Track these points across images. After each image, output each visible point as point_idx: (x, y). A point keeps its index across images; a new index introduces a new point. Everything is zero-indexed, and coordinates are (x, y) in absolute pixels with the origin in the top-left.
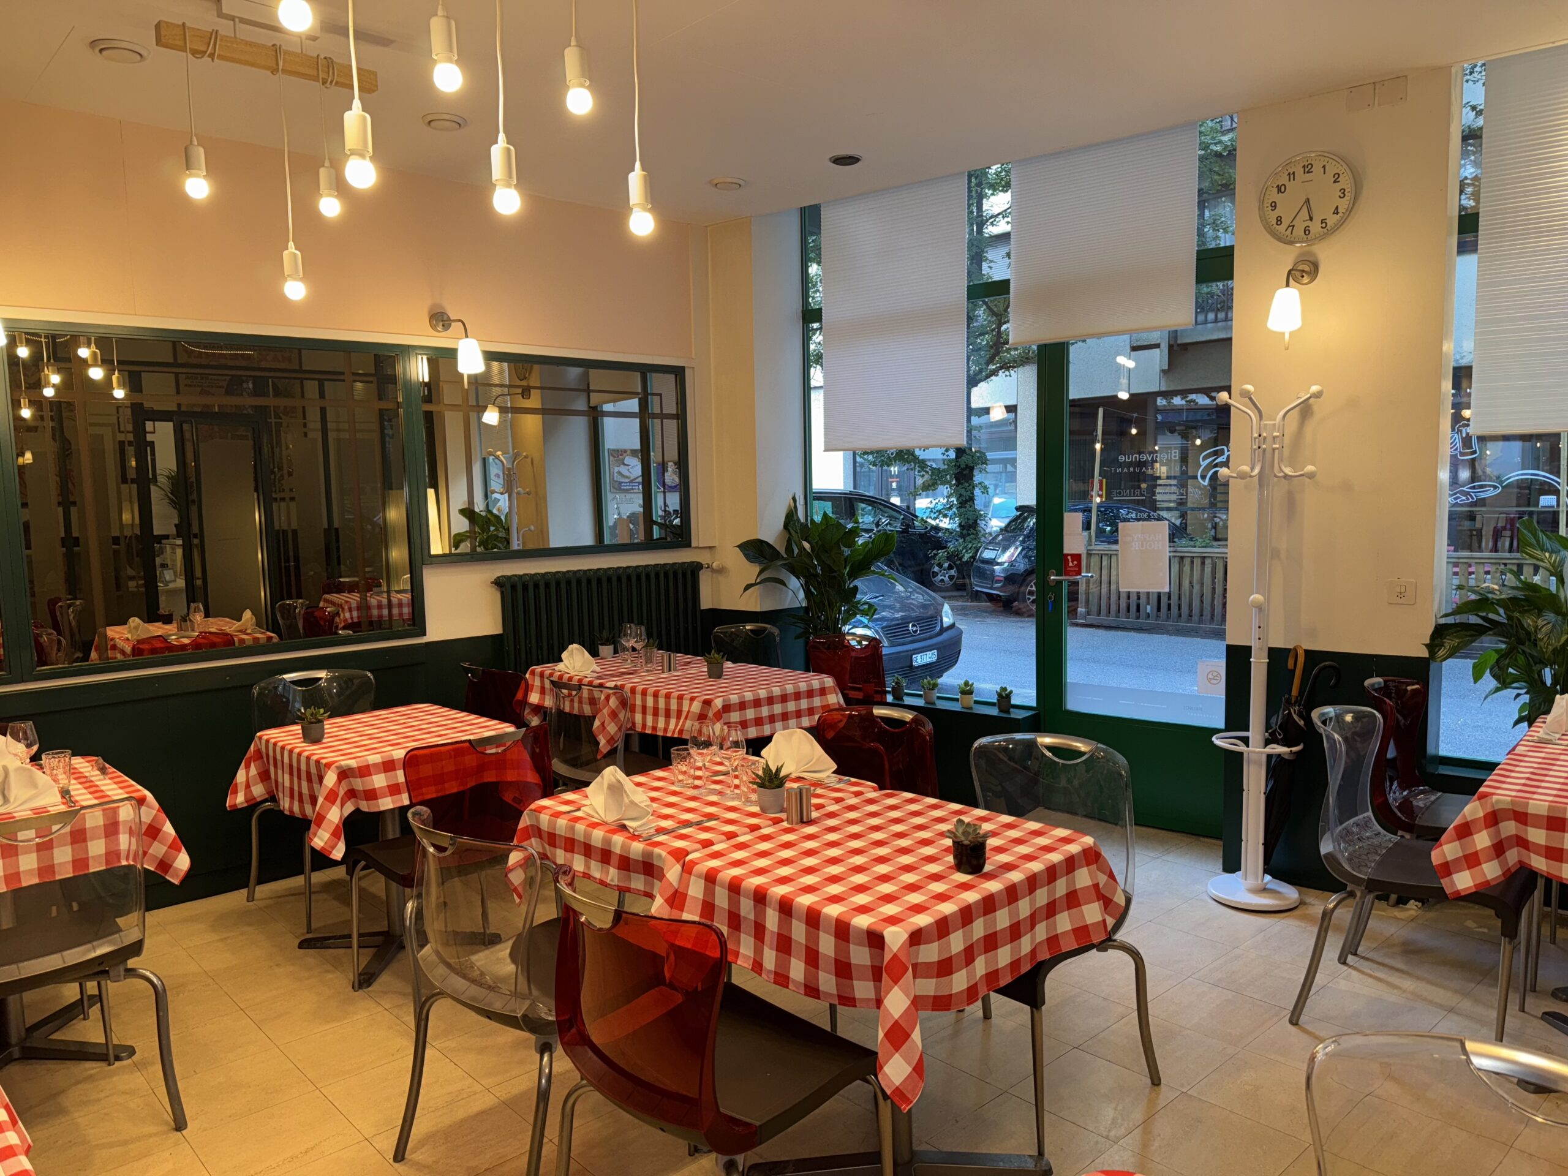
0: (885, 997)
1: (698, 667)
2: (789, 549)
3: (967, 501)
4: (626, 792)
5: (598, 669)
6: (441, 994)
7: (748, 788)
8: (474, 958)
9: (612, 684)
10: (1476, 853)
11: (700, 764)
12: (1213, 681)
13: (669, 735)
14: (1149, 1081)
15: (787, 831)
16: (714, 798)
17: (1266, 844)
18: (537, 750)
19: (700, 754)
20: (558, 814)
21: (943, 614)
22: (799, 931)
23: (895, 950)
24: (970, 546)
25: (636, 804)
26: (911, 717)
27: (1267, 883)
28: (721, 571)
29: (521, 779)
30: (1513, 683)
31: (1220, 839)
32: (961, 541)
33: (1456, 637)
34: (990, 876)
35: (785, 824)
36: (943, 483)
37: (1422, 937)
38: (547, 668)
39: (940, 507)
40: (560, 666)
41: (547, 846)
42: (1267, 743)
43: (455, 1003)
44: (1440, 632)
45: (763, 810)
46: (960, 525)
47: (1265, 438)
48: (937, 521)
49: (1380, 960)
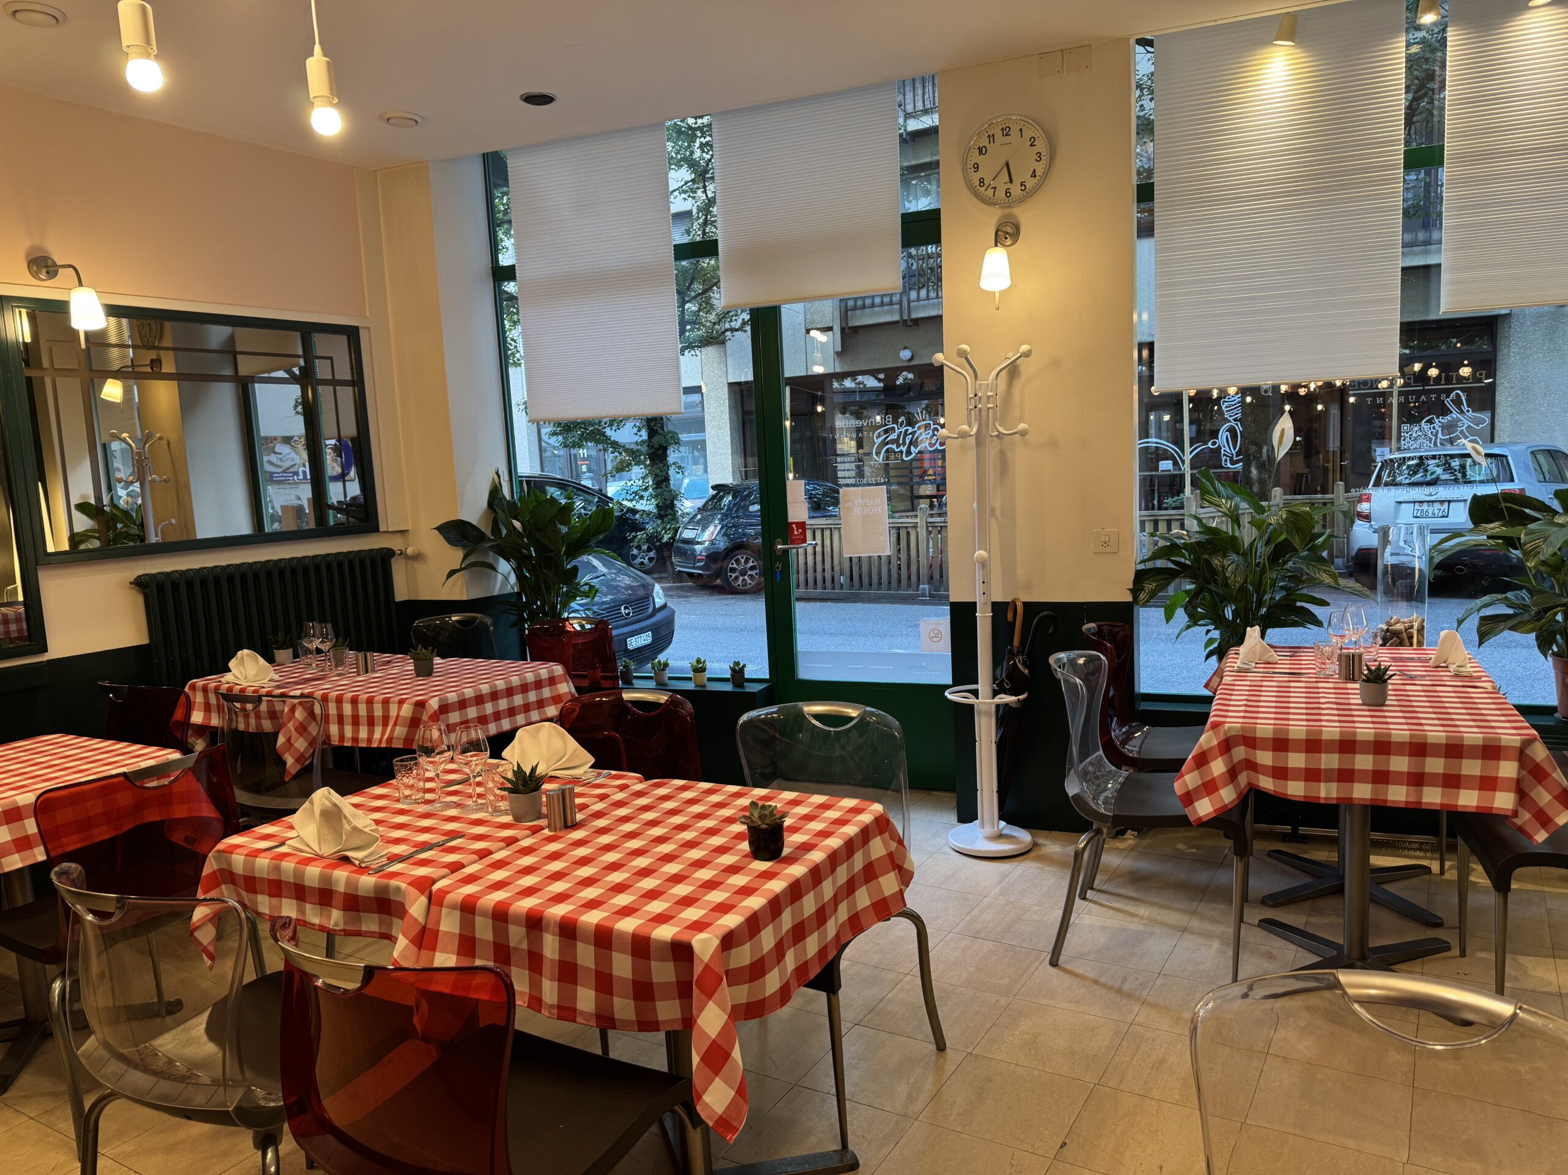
0: (699, 1015)
1: (403, 666)
2: (496, 529)
3: (662, 482)
4: (346, 817)
5: (277, 677)
6: (112, 1096)
7: (495, 795)
8: (158, 1042)
9: (298, 693)
10: (1213, 780)
11: (428, 775)
12: (934, 639)
13: (375, 745)
14: (934, 1047)
15: (550, 839)
16: (453, 812)
17: (1000, 792)
18: (215, 780)
19: (431, 762)
20: (257, 853)
21: (654, 595)
22: (585, 955)
23: (706, 959)
24: (668, 526)
25: (360, 831)
26: (666, 698)
27: (1002, 830)
28: (417, 557)
29: (194, 814)
30: (1200, 620)
31: (954, 791)
32: (659, 522)
33: (1154, 581)
34: (791, 860)
35: (547, 832)
36: (638, 464)
37: (1144, 865)
38: (211, 681)
39: (635, 489)
40: (228, 677)
41: (244, 893)
42: (995, 694)
43: (132, 1103)
44: (1140, 577)
45: (518, 818)
46: (657, 506)
47: (980, 398)
48: (634, 502)
49: (1115, 891)
